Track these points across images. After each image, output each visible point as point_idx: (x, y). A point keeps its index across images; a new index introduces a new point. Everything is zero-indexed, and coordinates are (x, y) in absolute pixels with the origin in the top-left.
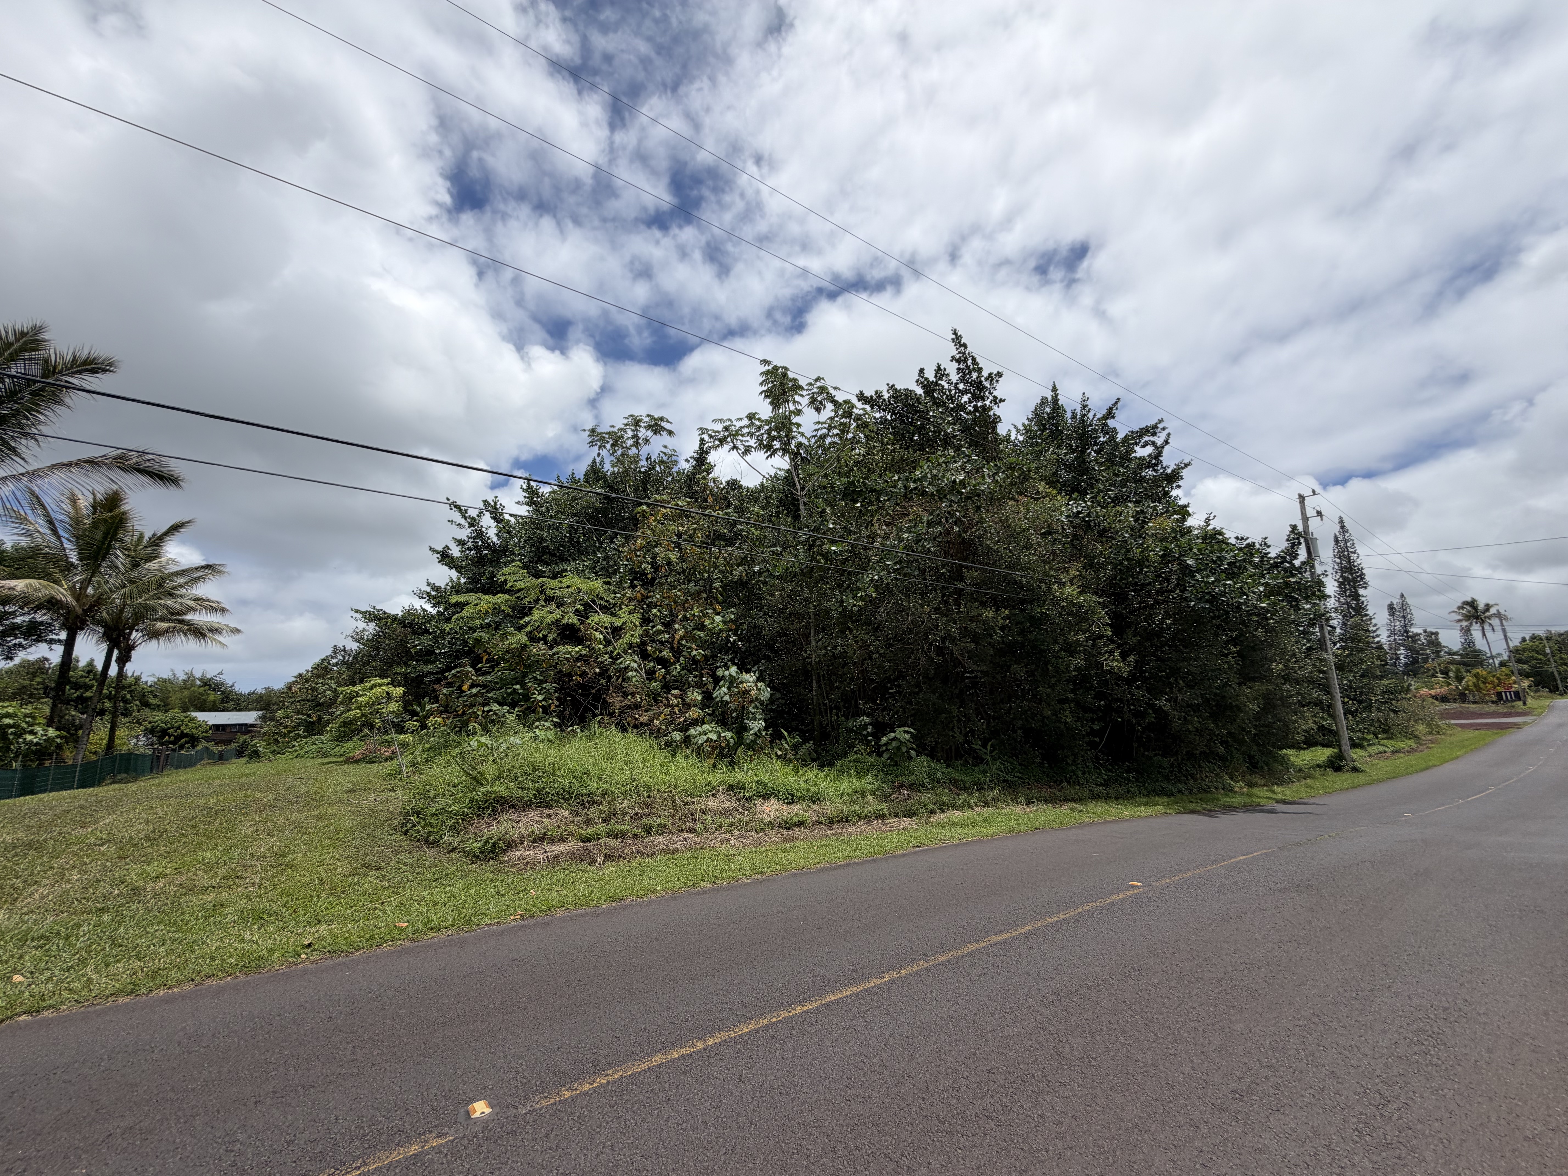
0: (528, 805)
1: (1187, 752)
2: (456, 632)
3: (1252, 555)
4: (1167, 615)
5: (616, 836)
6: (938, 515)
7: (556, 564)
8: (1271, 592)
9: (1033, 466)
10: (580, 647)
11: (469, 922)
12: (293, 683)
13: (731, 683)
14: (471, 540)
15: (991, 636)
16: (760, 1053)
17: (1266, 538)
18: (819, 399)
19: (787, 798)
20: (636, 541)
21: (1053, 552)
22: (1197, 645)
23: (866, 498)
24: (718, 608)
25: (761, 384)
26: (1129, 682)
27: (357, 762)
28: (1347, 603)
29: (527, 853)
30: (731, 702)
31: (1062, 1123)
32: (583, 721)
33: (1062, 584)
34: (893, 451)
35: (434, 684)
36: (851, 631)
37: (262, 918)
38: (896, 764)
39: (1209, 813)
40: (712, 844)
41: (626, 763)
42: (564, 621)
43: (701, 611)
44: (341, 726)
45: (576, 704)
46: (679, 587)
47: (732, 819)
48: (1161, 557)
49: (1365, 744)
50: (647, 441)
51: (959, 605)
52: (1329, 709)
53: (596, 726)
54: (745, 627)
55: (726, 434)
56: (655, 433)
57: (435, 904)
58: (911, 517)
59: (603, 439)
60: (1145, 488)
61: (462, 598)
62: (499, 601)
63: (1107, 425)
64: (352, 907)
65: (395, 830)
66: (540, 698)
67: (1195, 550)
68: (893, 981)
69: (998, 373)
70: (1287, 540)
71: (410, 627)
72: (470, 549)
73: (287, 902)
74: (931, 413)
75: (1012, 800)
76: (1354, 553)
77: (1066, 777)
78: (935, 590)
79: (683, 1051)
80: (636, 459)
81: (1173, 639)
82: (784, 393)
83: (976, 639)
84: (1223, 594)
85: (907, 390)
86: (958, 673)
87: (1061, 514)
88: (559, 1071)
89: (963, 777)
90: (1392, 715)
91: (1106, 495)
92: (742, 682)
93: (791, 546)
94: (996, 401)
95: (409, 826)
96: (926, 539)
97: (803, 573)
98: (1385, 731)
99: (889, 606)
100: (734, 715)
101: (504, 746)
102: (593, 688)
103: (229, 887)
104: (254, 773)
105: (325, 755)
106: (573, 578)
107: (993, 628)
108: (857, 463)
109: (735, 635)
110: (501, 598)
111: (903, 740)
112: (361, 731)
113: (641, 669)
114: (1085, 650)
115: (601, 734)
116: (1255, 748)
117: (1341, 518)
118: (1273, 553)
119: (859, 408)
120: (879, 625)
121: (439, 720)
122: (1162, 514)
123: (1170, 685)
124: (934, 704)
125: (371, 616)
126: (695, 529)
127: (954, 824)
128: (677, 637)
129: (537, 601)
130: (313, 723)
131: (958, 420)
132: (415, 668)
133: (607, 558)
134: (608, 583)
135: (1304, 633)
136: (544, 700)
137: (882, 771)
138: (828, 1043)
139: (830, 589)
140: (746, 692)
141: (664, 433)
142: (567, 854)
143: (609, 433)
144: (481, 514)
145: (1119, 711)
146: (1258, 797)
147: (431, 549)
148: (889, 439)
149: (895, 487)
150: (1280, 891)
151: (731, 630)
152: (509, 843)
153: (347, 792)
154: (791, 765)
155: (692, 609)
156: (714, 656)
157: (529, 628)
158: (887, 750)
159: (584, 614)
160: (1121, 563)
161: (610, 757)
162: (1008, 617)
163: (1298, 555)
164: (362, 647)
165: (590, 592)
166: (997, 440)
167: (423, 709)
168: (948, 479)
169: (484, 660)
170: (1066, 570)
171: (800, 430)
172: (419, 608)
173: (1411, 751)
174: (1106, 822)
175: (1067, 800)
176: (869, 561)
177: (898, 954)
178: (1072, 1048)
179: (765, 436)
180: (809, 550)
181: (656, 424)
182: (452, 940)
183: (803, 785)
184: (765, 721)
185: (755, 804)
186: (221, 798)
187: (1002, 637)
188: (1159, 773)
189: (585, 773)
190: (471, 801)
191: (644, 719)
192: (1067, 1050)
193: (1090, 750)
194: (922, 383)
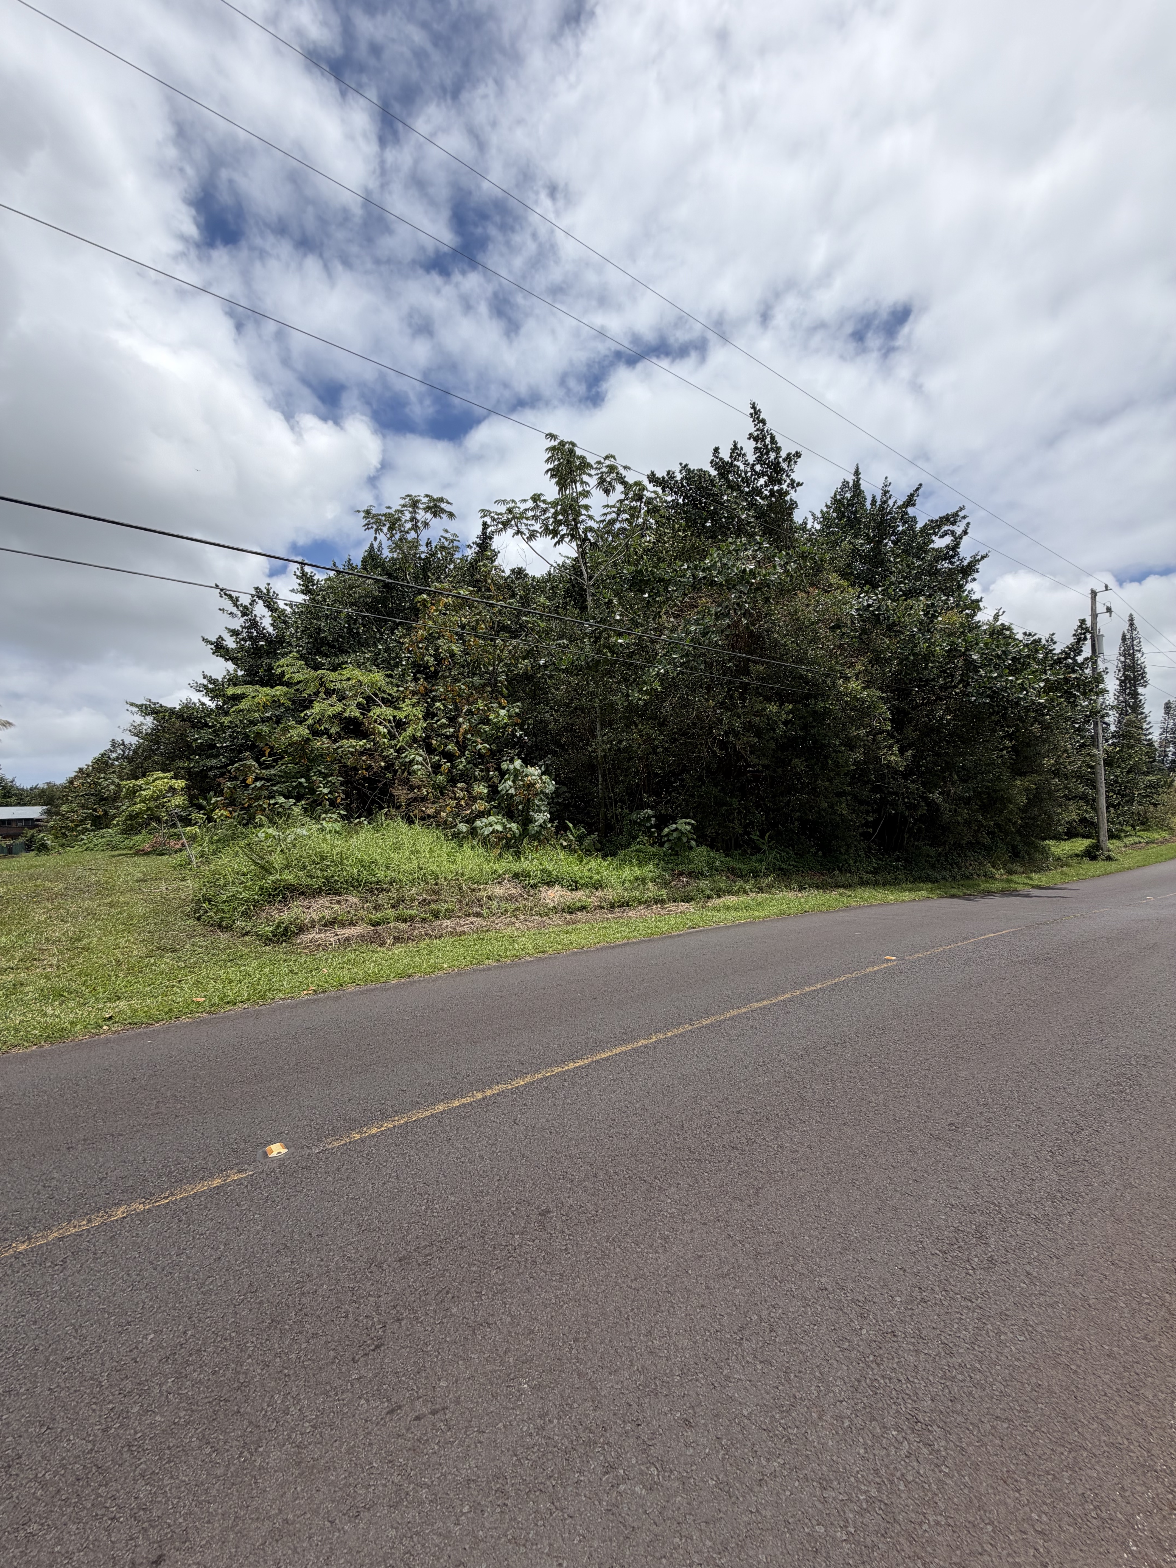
0: (317, 892)
1: (955, 843)
2: (236, 726)
3: (1037, 651)
4: (948, 711)
5: (405, 921)
6: (727, 607)
7: (336, 656)
8: (1051, 687)
9: (828, 556)
10: (365, 741)
11: (263, 997)
12: (75, 777)
13: (516, 776)
14: (246, 630)
15: (774, 730)
16: (534, 1101)
17: (1053, 634)
18: (608, 479)
19: (571, 885)
20: (417, 632)
21: (841, 647)
22: (974, 741)
23: (653, 588)
24: (504, 702)
25: (547, 461)
26: (905, 776)
27: (147, 854)
28: (1125, 701)
29: (319, 936)
30: (516, 795)
31: (798, 1151)
32: (370, 815)
33: (847, 679)
34: (684, 538)
35: (219, 777)
36: (636, 726)
37: (62, 995)
38: (677, 854)
39: (968, 897)
40: (497, 927)
41: (413, 852)
42: (347, 714)
43: (486, 705)
44: (126, 820)
45: (362, 797)
46: (463, 681)
47: (517, 905)
48: (947, 651)
49: (1123, 835)
50: (426, 524)
51: (744, 700)
52: (1093, 803)
53: (383, 818)
54: (531, 721)
55: (510, 516)
56: (435, 516)
57: (231, 981)
58: (699, 609)
59: (379, 522)
60: (939, 582)
61: (239, 690)
62: (278, 693)
63: (906, 513)
64: (150, 985)
65: (189, 916)
66: (326, 791)
67: (982, 645)
68: (659, 1042)
69: (797, 453)
70: (1074, 635)
71: (189, 721)
72: (244, 639)
73: (86, 981)
74: (725, 498)
75: (786, 886)
76: (1139, 651)
77: (838, 866)
78: (721, 684)
79: (464, 1101)
80: (415, 544)
81: (951, 735)
82: (571, 472)
83: (759, 734)
84: (1005, 689)
85: (701, 470)
86: (740, 767)
87: (851, 608)
88: (350, 1118)
89: (741, 866)
90: (1152, 808)
91: (897, 587)
92: (527, 776)
93: (577, 639)
94: (793, 485)
95: (202, 912)
96: (713, 632)
97: (589, 668)
98: (1143, 823)
99: (674, 700)
100: (520, 807)
101: (292, 837)
102: (380, 782)
103: (27, 968)
104: (44, 865)
105: (114, 848)
106: (353, 670)
107: (776, 722)
108: (646, 551)
109: (522, 729)
110: (279, 690)
111: (684, 831)
112: (149, 824)
113: (427, 763)
114: (865, 745)
115: (388, 825)
116: (1019, 838)
117: (1131, 615)
118: (1058, 649)
119: (651, 490)
120: (665, 720)
121: (225, 813)
122: (952, 608)
123: (944, 779)
124: (715, 797)
125: (147, 709)
126: (477, 621)
127: (728, 908)
128: (462, 730)
129: (317, 694)
130: (99, 817)
131: (752, 505)
132: (197, 763)
133: (388, 650)
134: (390, 676)
135: (1079, 729)
136: (330, 793)
137: (664, 860)
138: (596, 1092)
139: (616, 683)
140: (531, 785)
141: (444, 516)
142: (358, 936)
143: (385, 515)
144: (253, 602)
145: (894, 804)
146: (1016, 883)
147: (204, 639)
148: (681, 525)
149: (684, 576)
150: (1020, 963)
151: (516, 724)
152: (301, 927)
153: (137, 881)
154: (576, 856)
155: (476, 703)
156: (500, 751)
157: (310, 721)
158: (669, 840)
159: (365, 708)
160: (907, 658)
161: (397, 848)
162: (791, 712)
163: (1082, 651)
164: (141, 741)
165: (372, 684)
166: (792, 529)
167: (209, 803)
168: (737, 569)
169: (267, 754)
170: (852, 665)
171: (590, 513)
172: (197, 701)
173: (1165, 841)
174: (871, 906)
175: (837, 886)
176: (657, 654)
177: (666, 1019)
178: (814, 1093)
179: (551, 520)
180: (595, 642)
181: (435, 506)
182: (248, 1012)
183: (586, 873)
184: (550, 813)
185: (539, 891)
186: (11, 888)
187: (785, 732)
188: (926, 861)
189: (373, 863)
190: (261, 888)
191: (431, 811)
192: (810, 1094)
193: (863, 841)
194: (717, 464)
